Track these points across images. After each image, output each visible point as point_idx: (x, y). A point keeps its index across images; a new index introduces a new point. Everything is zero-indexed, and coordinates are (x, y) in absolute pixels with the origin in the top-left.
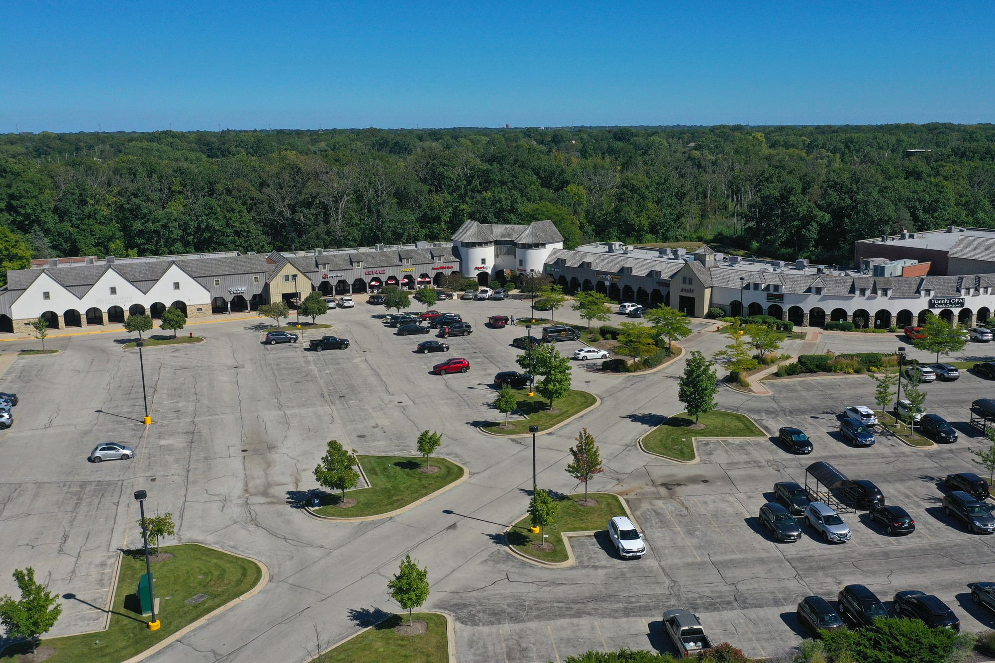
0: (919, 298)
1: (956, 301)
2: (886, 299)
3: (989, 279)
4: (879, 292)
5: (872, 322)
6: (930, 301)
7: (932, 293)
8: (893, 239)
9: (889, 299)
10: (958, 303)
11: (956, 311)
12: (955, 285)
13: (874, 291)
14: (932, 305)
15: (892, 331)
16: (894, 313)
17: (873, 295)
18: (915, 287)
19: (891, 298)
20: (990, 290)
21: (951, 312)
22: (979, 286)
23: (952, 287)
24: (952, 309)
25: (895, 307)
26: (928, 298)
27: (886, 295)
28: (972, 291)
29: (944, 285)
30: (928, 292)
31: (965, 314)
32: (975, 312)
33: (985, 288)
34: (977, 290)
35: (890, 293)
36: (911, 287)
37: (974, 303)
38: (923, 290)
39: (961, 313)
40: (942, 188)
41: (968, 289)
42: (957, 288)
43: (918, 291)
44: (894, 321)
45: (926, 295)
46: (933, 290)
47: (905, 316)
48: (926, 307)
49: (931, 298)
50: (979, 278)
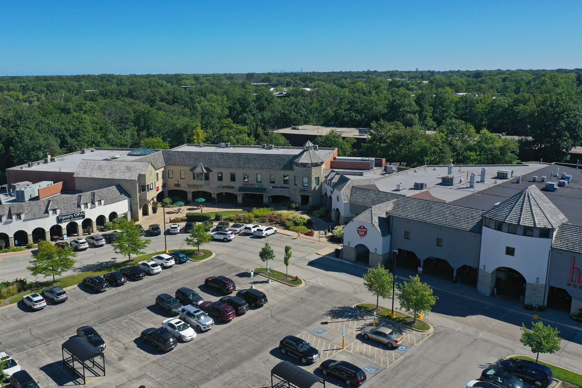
0: (48, 217)
1: (78, 215)
2: (20, 222)
3: (102, 193)
4: (14, 217)
5: (12, 242)
6: (58, 218)
7: (58, 212)
8: (38, 164)
9: (23, 221)
10: (80, 216)
11: (80, 222)
12: (76, 202)
13: (10, 216)
14: (59, 220)
15: (29, 247)
16: (30, 232)
17: (9, 220)
18: (44, 209)
19: (24, 220)
20: (103, 202)
21: (76, 224)
22: (94, 200)
23: (74, 204)
24: (76, 221)
25: (29, 228)
26: (56, 216)
27: (20, 218)
28: (89, 205)
29: (67, 203)
30: (55, 211)
31: (87, 223)
32: (94, 220)
33: (99, 201)
34: (93, 203)
35: (23, 216)
36: (41, 209)
37: (92, 214)
38: (50, 210)
39: (83, 223)
40: (82, 119)
41: (86, 204)
42: (78, 204)
43: (47, 212)
44: (30, 238)
45: (54, 213)
46: (58, 209)
47: (39, 234)
48: (55, 223)
49: (58, 215)
50: (94, 193)
